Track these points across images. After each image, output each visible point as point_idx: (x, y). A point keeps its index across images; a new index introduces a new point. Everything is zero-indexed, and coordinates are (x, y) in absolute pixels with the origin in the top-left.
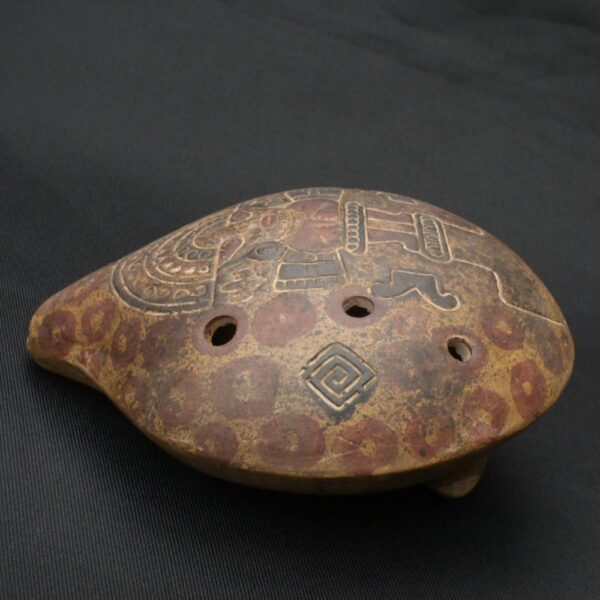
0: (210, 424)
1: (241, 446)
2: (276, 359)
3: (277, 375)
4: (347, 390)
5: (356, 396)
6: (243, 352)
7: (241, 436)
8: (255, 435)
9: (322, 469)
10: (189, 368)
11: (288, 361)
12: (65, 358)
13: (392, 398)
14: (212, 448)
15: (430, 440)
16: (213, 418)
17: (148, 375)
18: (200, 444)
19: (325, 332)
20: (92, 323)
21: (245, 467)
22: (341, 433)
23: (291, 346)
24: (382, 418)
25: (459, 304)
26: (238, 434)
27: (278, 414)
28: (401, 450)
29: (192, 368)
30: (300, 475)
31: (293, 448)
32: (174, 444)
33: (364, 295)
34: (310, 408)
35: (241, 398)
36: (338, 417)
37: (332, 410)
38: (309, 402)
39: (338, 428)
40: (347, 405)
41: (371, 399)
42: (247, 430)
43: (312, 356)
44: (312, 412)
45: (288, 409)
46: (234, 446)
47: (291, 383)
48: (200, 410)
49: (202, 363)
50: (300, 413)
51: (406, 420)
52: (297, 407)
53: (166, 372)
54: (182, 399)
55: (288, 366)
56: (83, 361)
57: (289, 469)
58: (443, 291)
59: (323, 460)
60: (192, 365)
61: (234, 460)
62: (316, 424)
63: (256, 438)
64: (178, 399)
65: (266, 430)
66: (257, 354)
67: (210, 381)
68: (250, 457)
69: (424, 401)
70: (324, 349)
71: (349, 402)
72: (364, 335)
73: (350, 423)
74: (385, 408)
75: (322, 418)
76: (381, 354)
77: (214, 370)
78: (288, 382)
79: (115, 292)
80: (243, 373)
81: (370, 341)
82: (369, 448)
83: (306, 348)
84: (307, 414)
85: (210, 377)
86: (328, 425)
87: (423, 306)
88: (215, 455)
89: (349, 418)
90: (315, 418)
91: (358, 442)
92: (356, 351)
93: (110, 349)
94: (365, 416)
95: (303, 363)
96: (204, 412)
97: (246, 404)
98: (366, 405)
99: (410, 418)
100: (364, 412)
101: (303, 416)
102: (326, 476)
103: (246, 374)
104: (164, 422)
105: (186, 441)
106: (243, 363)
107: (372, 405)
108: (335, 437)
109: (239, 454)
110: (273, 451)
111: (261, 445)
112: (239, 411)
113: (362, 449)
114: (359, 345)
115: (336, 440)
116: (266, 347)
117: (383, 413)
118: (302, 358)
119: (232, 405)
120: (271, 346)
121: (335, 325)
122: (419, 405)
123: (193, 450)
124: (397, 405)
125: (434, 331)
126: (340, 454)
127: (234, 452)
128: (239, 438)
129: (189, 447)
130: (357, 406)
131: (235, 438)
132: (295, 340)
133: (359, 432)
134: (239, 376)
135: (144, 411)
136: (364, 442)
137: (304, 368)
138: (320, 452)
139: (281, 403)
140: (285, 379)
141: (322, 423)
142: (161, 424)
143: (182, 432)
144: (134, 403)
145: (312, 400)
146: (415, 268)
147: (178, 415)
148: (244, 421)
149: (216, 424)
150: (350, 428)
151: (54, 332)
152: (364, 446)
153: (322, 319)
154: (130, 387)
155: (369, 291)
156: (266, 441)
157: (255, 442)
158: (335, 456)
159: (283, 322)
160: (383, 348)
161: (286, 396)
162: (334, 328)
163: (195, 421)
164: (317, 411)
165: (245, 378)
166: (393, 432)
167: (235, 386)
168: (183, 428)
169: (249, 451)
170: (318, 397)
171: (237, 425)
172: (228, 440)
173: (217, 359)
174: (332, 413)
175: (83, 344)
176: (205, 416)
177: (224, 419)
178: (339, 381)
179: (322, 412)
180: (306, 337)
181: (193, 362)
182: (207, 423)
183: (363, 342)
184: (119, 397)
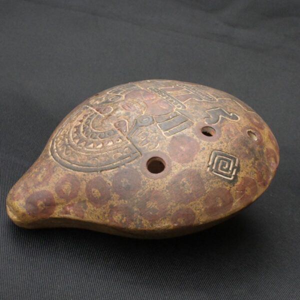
0: (177, 211)
1: (197, 214)
2: (193, 168)
3: (199, 175)
4: (230, 169)
5: (235, 170)
6: (176, 171)
7: (196, 210)
8: (202, 206)
9: (235, 208)
10: (152, 189)
11: (200, 166)
12: (51, 216)
13: (247, 165)
14: (182, 222)
15: (264, 177)
16: (178, 207)
17: (126, 202)
18: (175, 223)
19: (206, 147)
20: (64, 190)
21: (201, 223)
22: (237, 190)
23: (196, 159)
24: (248, 176)
25: (239, 117)
26: (193, 209)
27: (208, 192)
28: (258, 186)
29: (153, 189)
30: (227, 215)
31: (220, 205)
32: (159, 229)
33: (206, 126)
34: (221, 183)
35: (188, 192)
36: (233, 182)
37: (229, 180)
38: (219, 181)
39: (235, 188)
40: (234, 176)
41: (241, 169)
42: (197, 206)
43: (208, 160)
44: (222, 185)
45: (212, 187)
46: (193, 216)
47: (207, 175)
48: (169, 207)
49: (158, 184)
50: (218, 187)
51: (255, 172)
52: (215, 185)
53: (138, 196)
54: (156, 205)
55: (201, 168)
56: (67, 213)
57: (221, 215)
58: (230, 113)
59: (234, 204)
60: (153, 187)
61: (195, 222)
62: (226, 189)
63: (203, 208)
64: (153, 206)
65: (206, 201)
66: (183, 168)
67: (167, 191)
68: (202, 218)
69: (256, 162)
70: (211, 155)
71: (234, 174)
72: (222, 143)
73: (238, 183)
74: (247, 171)
75: (227, 186)
76: (234, 148)
77: (167, 184)
78: (205, 176)
79: (69, 170)
80: (183, 180)
81: (225, 144)
82: (248, 191)
83: (203, 158)
84: (221, 186)
85: (166, 189)
86: (231, 188)
87: (230, 122)
88: (185, 225)
89: (237, 181)
90: (224, 187)
91: (244, 190)
92: (224, 151)
93: (87, 199)
94: (242, 178)
95: (206, 164)
96: (171, 206)
97: (191, 194)
98: (240, 172)
99: (256, 171)
100: (241, 176)
101: (220, 188)
102: (237, 211)
103: (184, 180)
104: (150, 221)
105: (166, 224)
106: (180, 175)
107: (242, 171)
108: (235, 192)
109: (197, 218)
110: (212, 210)
111: (206, 209)
112: (190, 198)
113: (246, 192)
114: (223, 148)
115: (236, 193)
116: (185, 164)
117: (247, 173)
118: (205, 163)
119: (185, 197)
120: (187, 163)
121: (208, 143)
122: (256, 164)
123: (171, 227)
124: (250, 167)
125: (241, 131)
126: (239, 199)
127: (194, 218)
128: (195, 211)
129: (169, 226)
130: (238, 175)
131: (192, 212)
132: (196, 156)
133: (243, 186)
134: (181, 183)
135: (132, 221)
136: (246, 189)
137: (208, 166)
138: (231, 201)
139: (207, 186)
140: (203, 176)
141: (228, 188)
142: (148, 222)
143: (163, 221)
144: (123, 219)
145: (220, 180)
146: (211, 107)
147: (157, 214)
148: (194, 202)
149: (180, 210)
150: (239, 185)
151: (38, 205)
152: (247, 191)
153: (200, 142)
154: (115, 213)
155: (206, 123)
156: (208, 207)
157: (203, 210)
158: (238, 200)
159: (184, 150)
160: (232, 145)
161: (207, 182)
162: (208, 144)
163: (169, 212)
164: (224, 183)
165: (184, 182)
166: (254, 180)
167: (181, 188)
168: (163, 219)
169: (201, 215)
170: (221, 177)
171: (191, 205)
172: (189, 214)
173: (165, 179)
174: (230, 182)
175: (62, 204)
176: (173, 208)
177: (184, 205)
178: (225, 166)
179: (226, 183)
180: (200, 152)
181: (152, 185)
182: (175, 211)
183: (224, 146)
184: (108, 221)
